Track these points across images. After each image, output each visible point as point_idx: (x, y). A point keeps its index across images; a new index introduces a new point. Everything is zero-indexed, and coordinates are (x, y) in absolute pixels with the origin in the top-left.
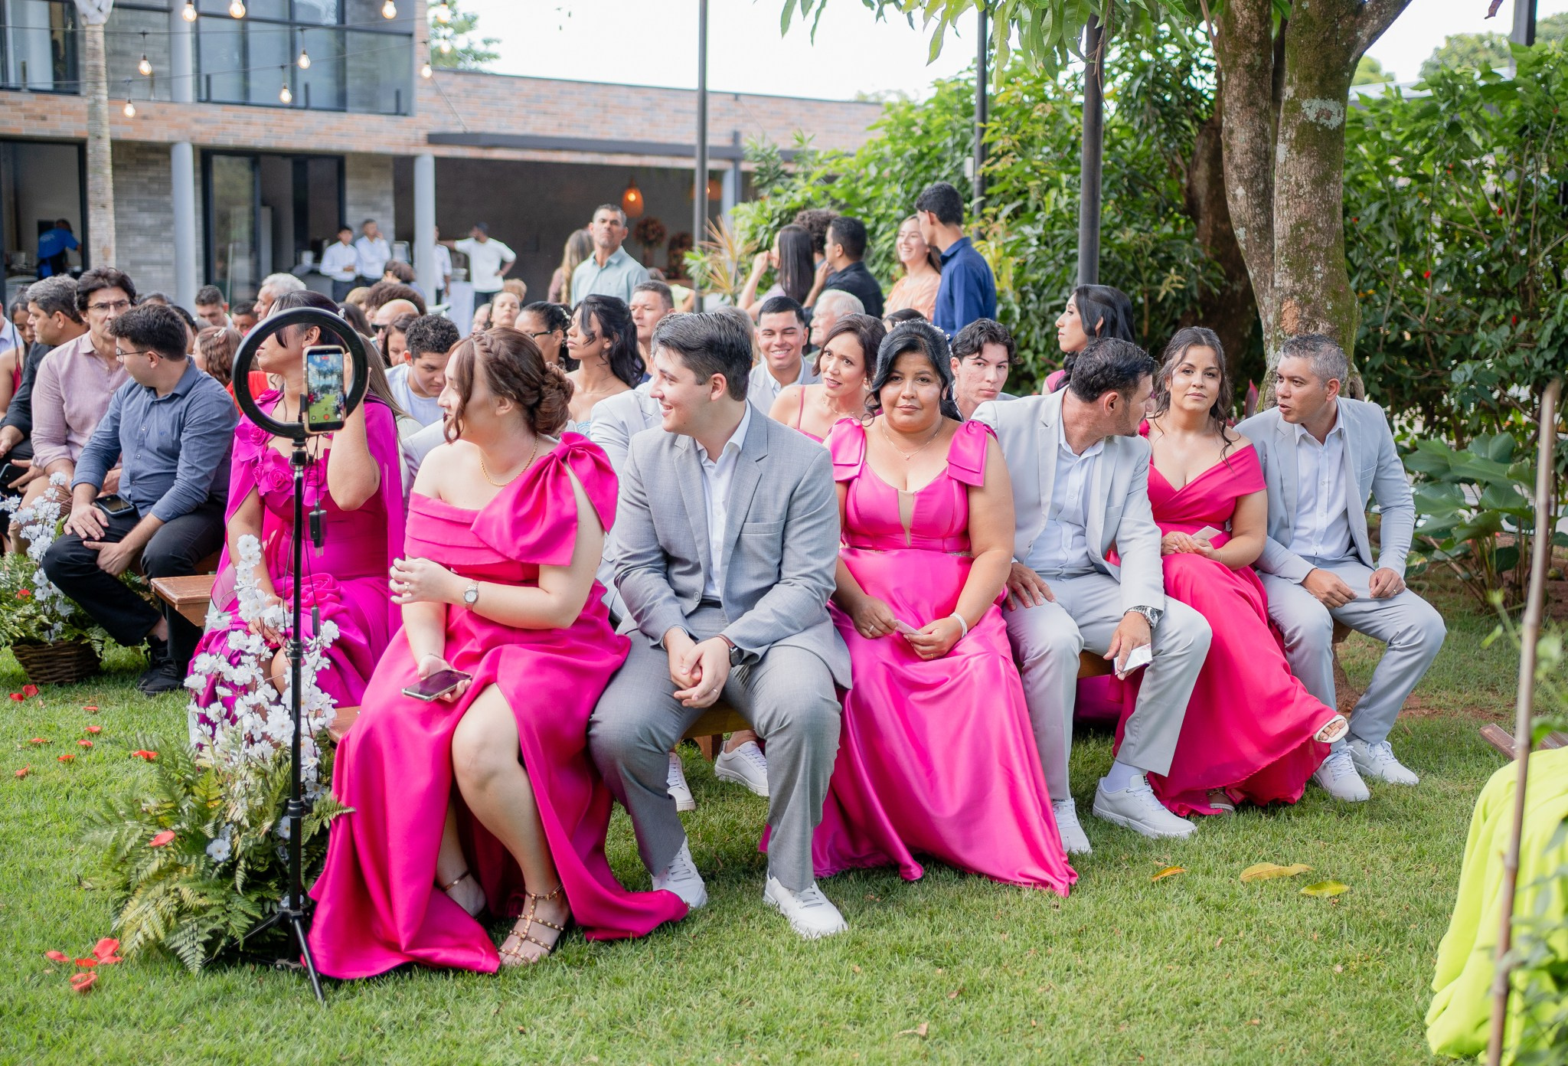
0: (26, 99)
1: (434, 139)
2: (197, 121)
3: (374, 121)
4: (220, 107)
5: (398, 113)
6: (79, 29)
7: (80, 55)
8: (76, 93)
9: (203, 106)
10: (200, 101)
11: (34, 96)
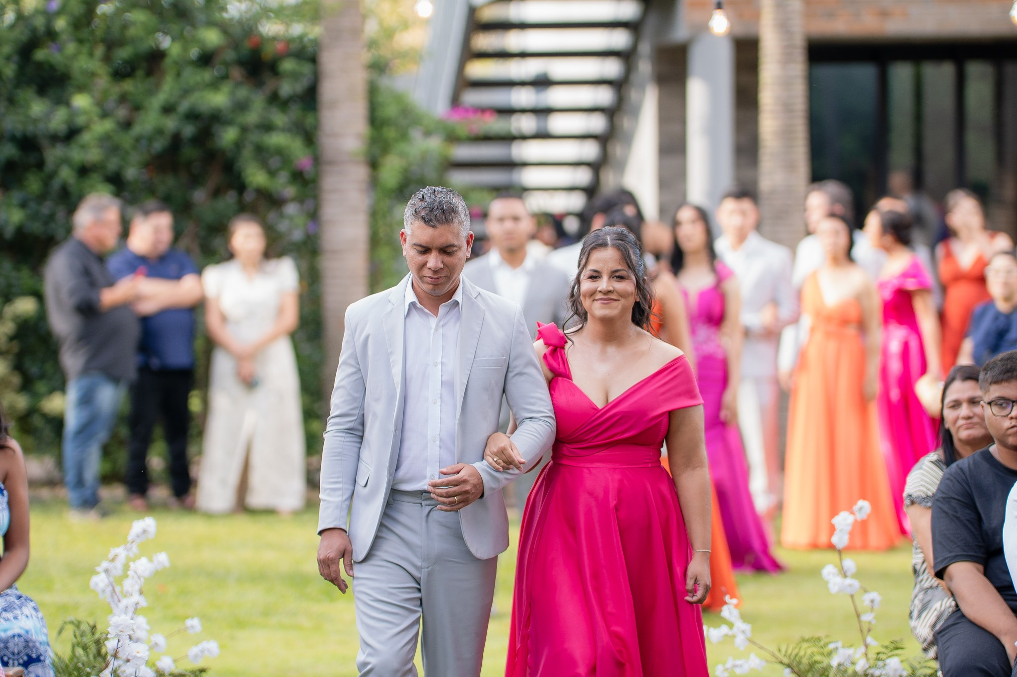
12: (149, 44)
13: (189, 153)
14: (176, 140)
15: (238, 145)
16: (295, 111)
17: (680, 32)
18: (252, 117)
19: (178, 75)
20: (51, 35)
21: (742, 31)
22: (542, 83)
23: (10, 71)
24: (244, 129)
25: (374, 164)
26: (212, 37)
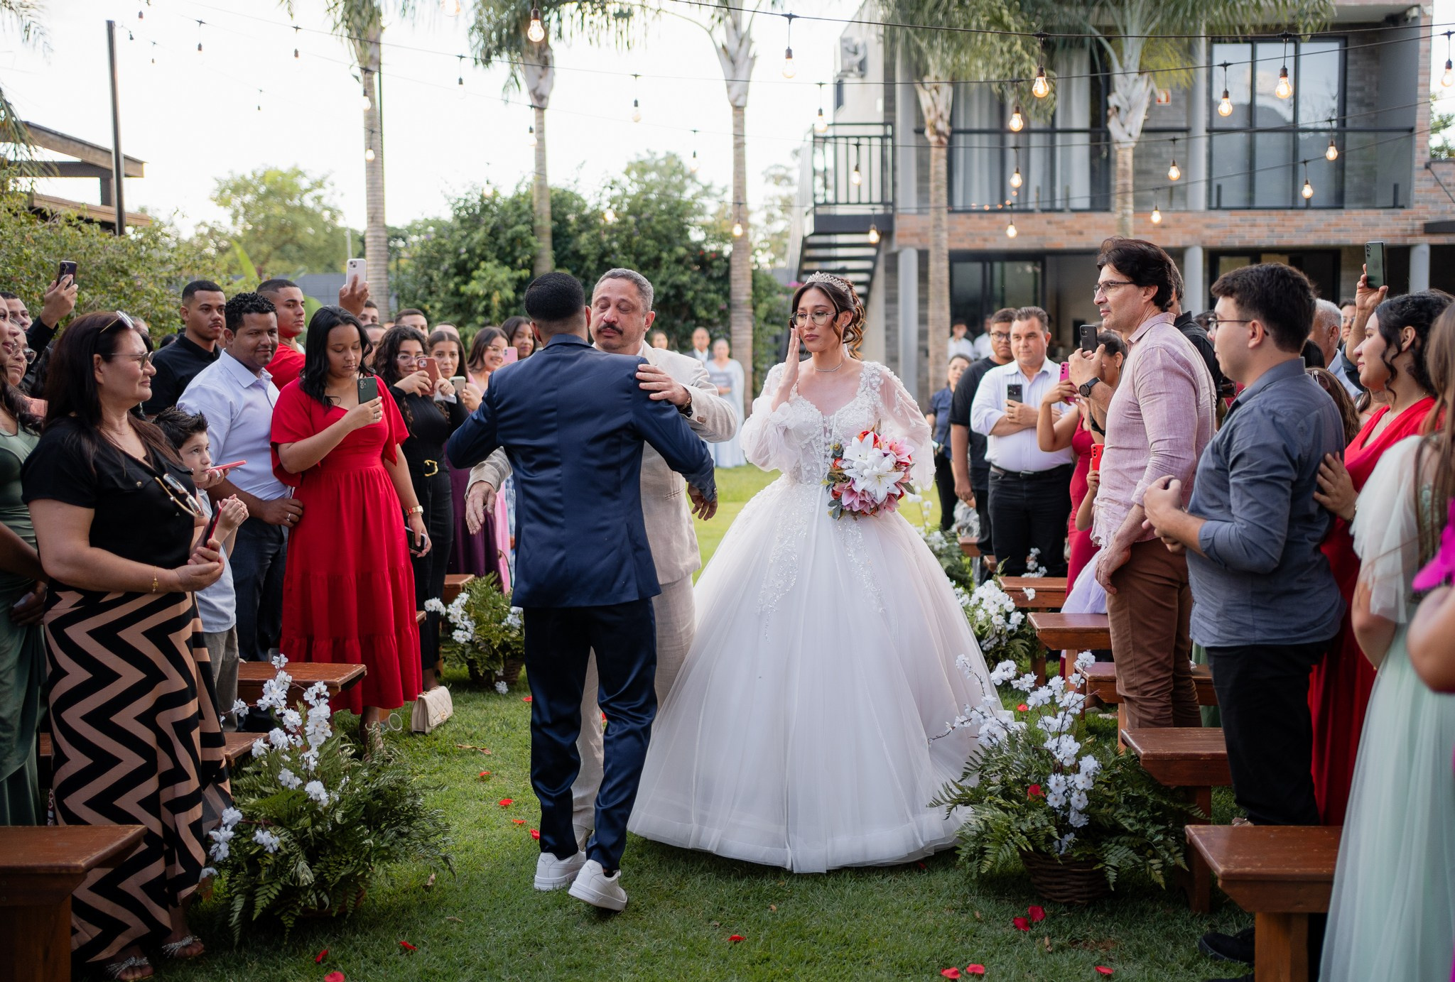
0: (1067, 218)
1: (1430, 229)
2: (1208, 226)
3: (1371, 215)
4: (1228, 213)
5: (1395, 206)
6: (1113, 156)
7: (1112, 177)
8: (1107, 210)
9: (1214, 213)
10: (1210, 208)
11: (1074, 215)
12: (653, 254)
13: (673, 302)
14: (667, 296)
15: (694, 299)
16: (720, 285)
17: (895, 248)
18: (699, 287)
19: (668, 268)
20: (613, 251)
21: (920, 247)
22: (844, 271)
23: (593, 267)
24: (696, 292)
25: (754, 308)
26: (681, 251)
